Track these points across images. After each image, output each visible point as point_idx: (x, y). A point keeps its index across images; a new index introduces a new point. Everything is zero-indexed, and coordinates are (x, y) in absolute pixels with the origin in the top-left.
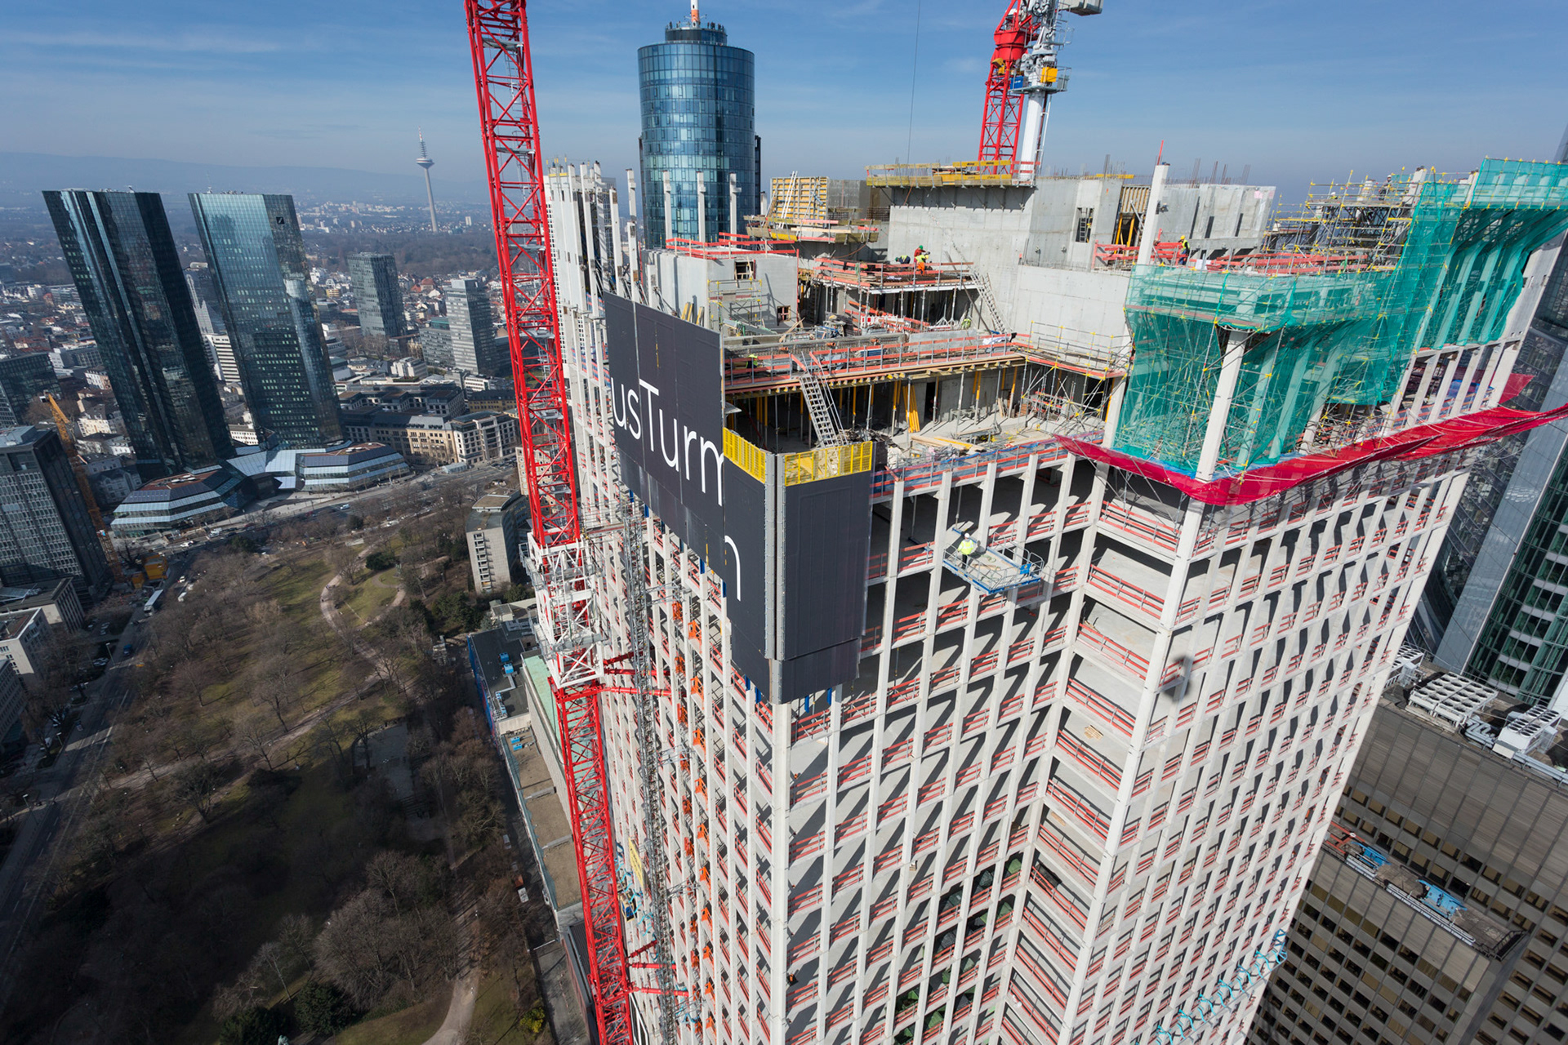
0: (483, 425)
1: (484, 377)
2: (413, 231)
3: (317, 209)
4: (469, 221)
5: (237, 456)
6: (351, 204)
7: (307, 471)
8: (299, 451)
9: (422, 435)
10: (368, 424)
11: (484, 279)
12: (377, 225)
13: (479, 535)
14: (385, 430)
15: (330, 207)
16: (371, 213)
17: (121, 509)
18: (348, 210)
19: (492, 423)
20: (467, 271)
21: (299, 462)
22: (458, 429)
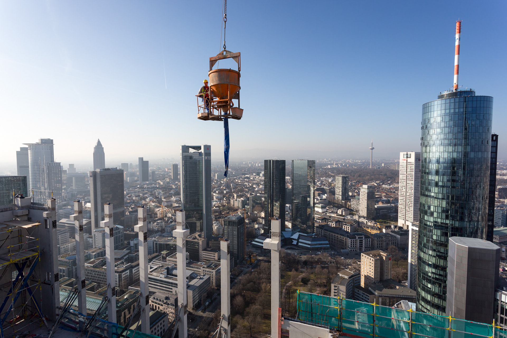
0: (359, 238)
1: (367, 219)
2: (364, 168)
3: (340, 161)
4: (383, 165)
5: (285, 231)
6: (350, 160)
7: (300, 240)
8: (300, 234)
9: (338, 236)
10: (322, 229)
11: (381, 184)
12: (355, 166)
13: (336, 286)
14: (327, 232)
15: (344, 161)
16: (355, 162)
17: (257, 240)
18: (348, 161)
19: (362, 238)
20: (376, 181)
21: (300, 237)
22: (349, 238)
